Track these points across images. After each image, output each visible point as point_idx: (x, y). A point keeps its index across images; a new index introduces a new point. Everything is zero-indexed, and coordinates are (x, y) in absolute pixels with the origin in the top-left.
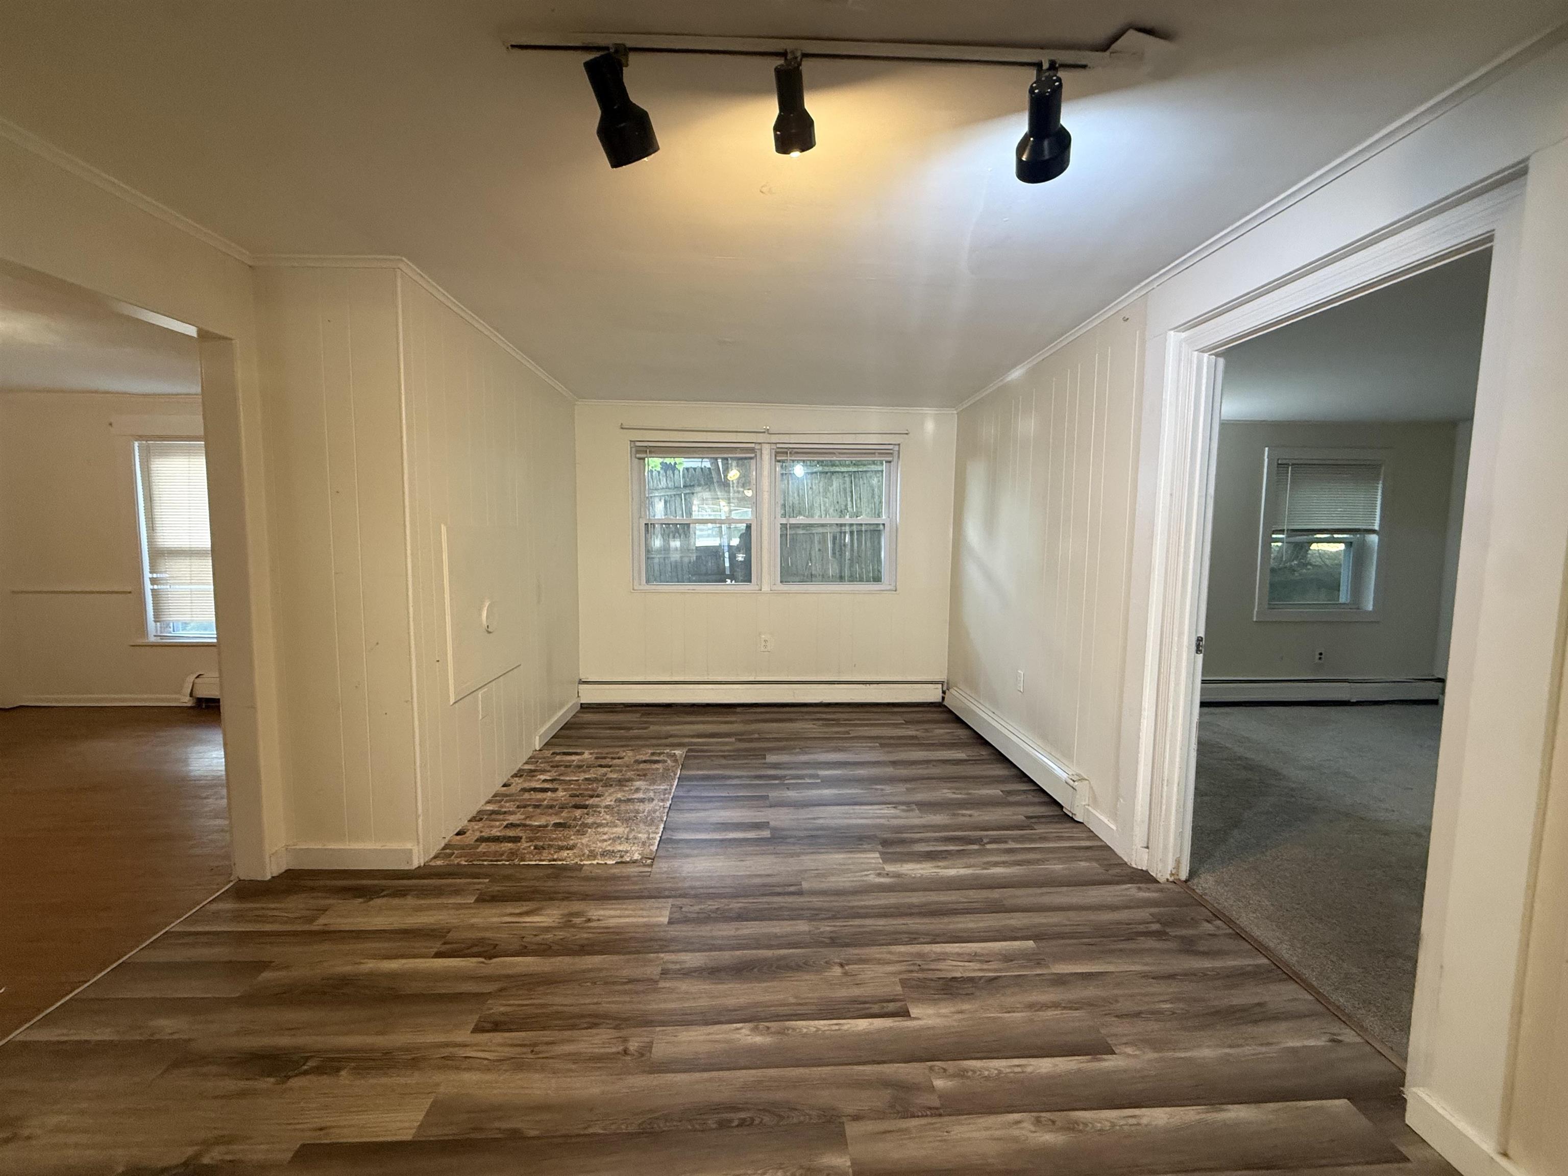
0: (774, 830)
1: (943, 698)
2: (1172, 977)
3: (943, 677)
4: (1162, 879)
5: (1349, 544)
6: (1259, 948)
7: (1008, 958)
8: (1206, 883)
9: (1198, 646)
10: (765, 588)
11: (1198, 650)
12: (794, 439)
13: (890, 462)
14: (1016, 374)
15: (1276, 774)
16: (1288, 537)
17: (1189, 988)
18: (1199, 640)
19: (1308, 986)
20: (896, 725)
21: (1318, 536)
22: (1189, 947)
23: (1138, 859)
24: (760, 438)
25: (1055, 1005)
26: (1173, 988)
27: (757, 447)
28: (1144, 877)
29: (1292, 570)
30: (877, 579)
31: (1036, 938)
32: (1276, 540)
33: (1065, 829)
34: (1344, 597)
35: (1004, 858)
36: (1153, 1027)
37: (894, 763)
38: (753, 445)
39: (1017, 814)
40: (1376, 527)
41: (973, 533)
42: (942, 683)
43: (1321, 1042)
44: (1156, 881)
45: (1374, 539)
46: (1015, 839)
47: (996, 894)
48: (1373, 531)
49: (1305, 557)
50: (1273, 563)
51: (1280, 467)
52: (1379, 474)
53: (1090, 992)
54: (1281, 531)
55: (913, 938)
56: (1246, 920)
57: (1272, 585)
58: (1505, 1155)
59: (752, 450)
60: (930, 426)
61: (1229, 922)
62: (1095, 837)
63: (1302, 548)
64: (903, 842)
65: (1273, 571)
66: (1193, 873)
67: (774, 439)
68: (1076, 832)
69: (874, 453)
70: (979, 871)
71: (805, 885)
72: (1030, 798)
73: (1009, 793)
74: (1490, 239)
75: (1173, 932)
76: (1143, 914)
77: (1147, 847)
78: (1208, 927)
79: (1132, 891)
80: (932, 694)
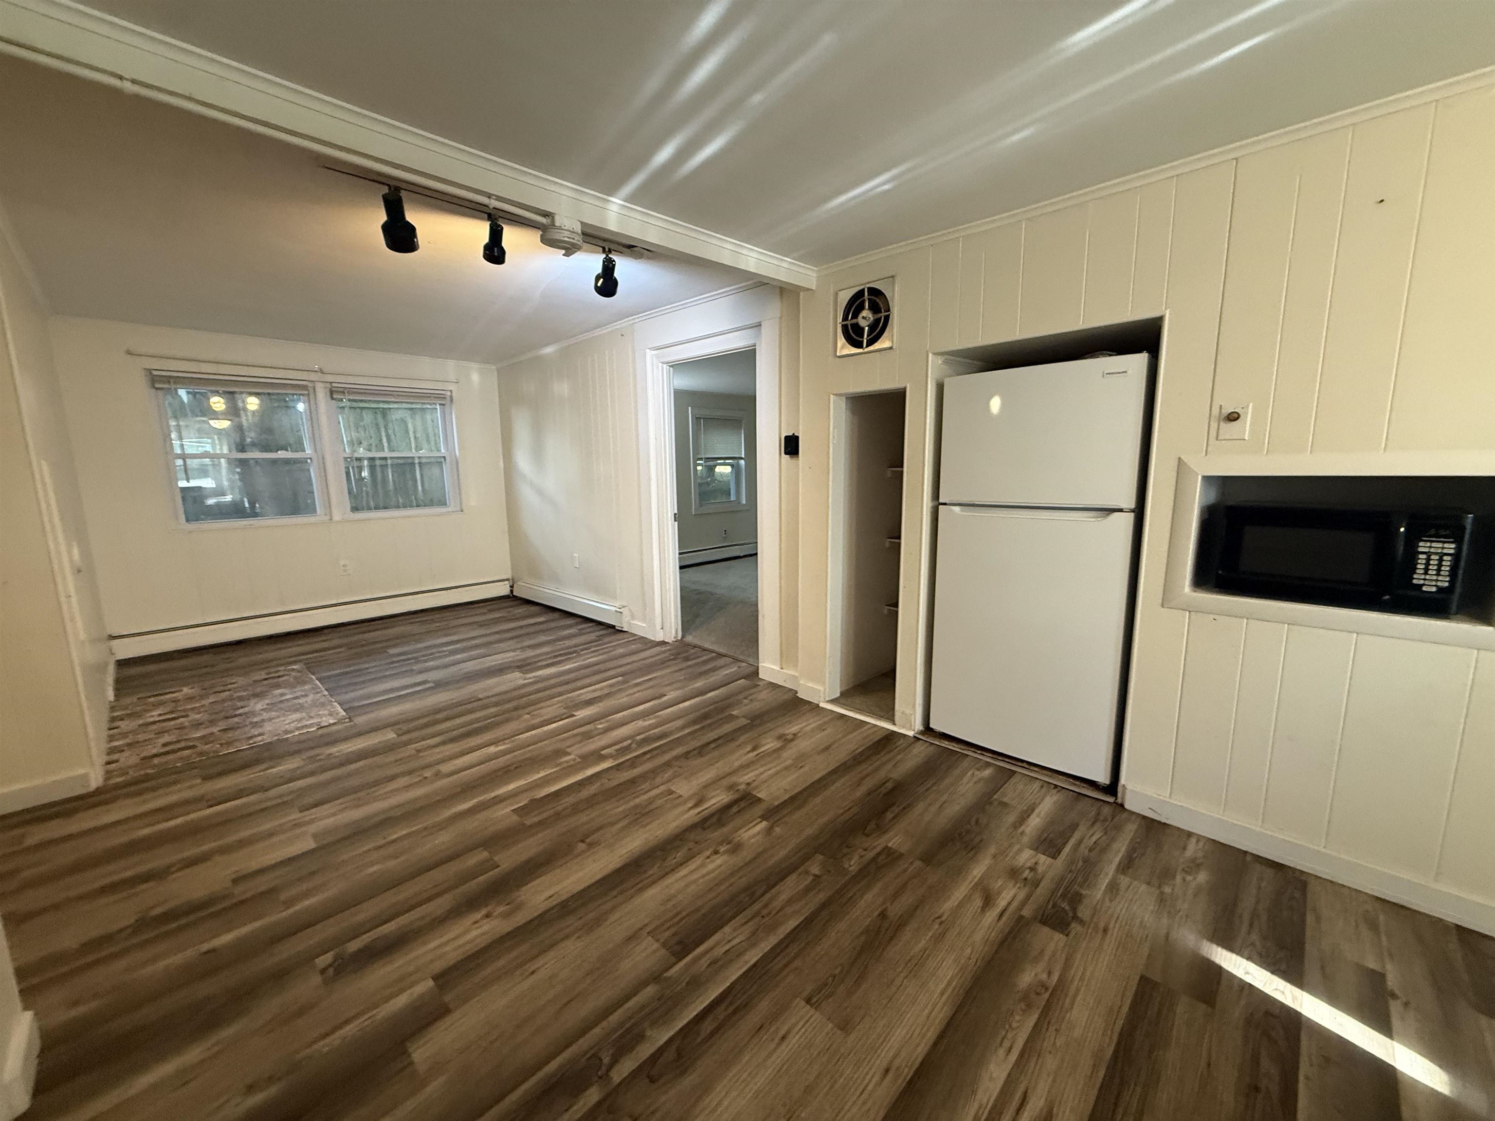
0: (434, 682)
1: (512, 591)
2: (682, 669)
3: (509, 576)
4: (670, 641)
5: (732, 466)
6: (712, 652)
7: (611, 686)
8: (689, 639)
9: (675, 517)
10: (337, 517)
11: (675, 520)
12: (351, 380)
13: (443, 405)
14: (549, 350)
15: (711, 594)
16: (705, 462)
17: (690, 670)
18: (675, 514)
19: (729, 657)
20: (485, 614)
21: (719, 461)
22: (687, 659)
23: (659, 637)
24: (313, 377)
25: (639, 691)
26: (683, 672)
27: (310, 384)
28: (663, 643)
29: (708, 484)
30: (442, 503)
31: (621, 676)
32: (699, 465)
33: (620, 636)
34: (733, 498)
35: (594, 654)
36: (679, 684)
37: (497, 633)
38: (304, 383)
39: (593, 636)
40: (743, 456)
41: (523, 461)
42: (508, 580)
43: (735, 669)
44: (668, 643)
45: (742, 462)
46: (596, 646)
47: (596, 668)
48: (741, 458)
49: (713, 475)
50: (699, 481)
51: (697, 419)
52: (741, 425)
53: (651, 683)
54: (701, 459)
55: (560, 694)
56: (707, 645)
57: (700, 494)
58: (782, 669)
59: (305, 387)
60: (475, 377)
61: (699, 647)
62: (636, 635)
63: (711, 469)
64: (529, 664)
65: (700, 485)
66: (683, 636)
67: (330, 378)
68: (625, 635)
69: (430, 397)
70: (581, 663)
71: (480, 696)
72: (595, 628)
73: (582, 629)
74: (755, 346)
75: (680, 656)
76: (667, 654)
77: (662, 628)
78: (693, 651)
79: (658, 649)
80: (503, 590)
